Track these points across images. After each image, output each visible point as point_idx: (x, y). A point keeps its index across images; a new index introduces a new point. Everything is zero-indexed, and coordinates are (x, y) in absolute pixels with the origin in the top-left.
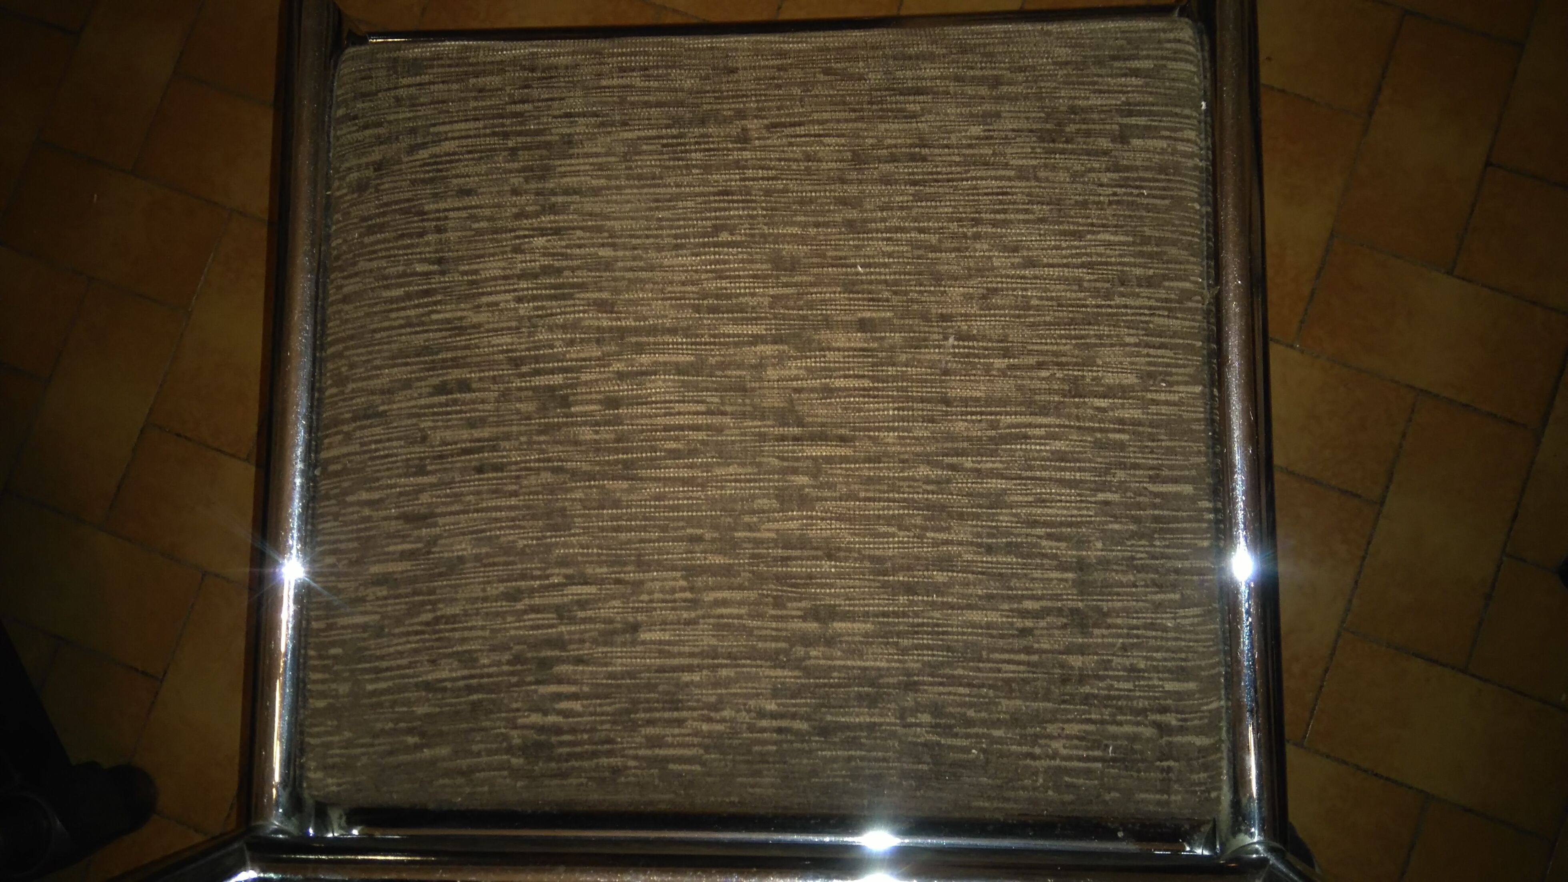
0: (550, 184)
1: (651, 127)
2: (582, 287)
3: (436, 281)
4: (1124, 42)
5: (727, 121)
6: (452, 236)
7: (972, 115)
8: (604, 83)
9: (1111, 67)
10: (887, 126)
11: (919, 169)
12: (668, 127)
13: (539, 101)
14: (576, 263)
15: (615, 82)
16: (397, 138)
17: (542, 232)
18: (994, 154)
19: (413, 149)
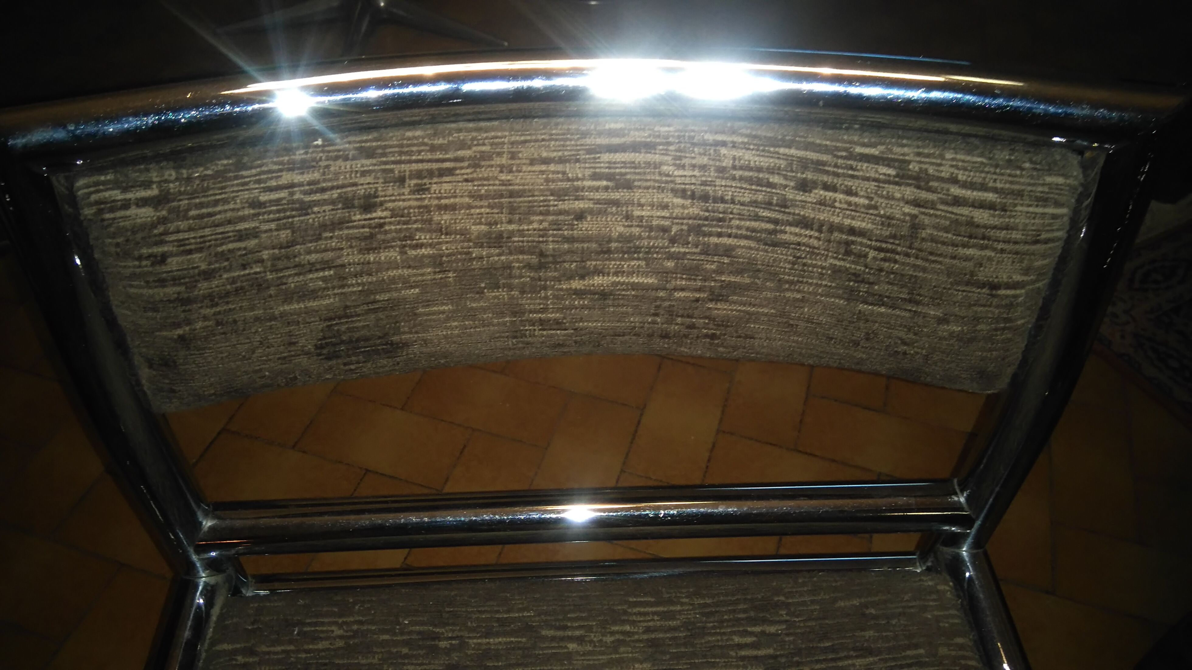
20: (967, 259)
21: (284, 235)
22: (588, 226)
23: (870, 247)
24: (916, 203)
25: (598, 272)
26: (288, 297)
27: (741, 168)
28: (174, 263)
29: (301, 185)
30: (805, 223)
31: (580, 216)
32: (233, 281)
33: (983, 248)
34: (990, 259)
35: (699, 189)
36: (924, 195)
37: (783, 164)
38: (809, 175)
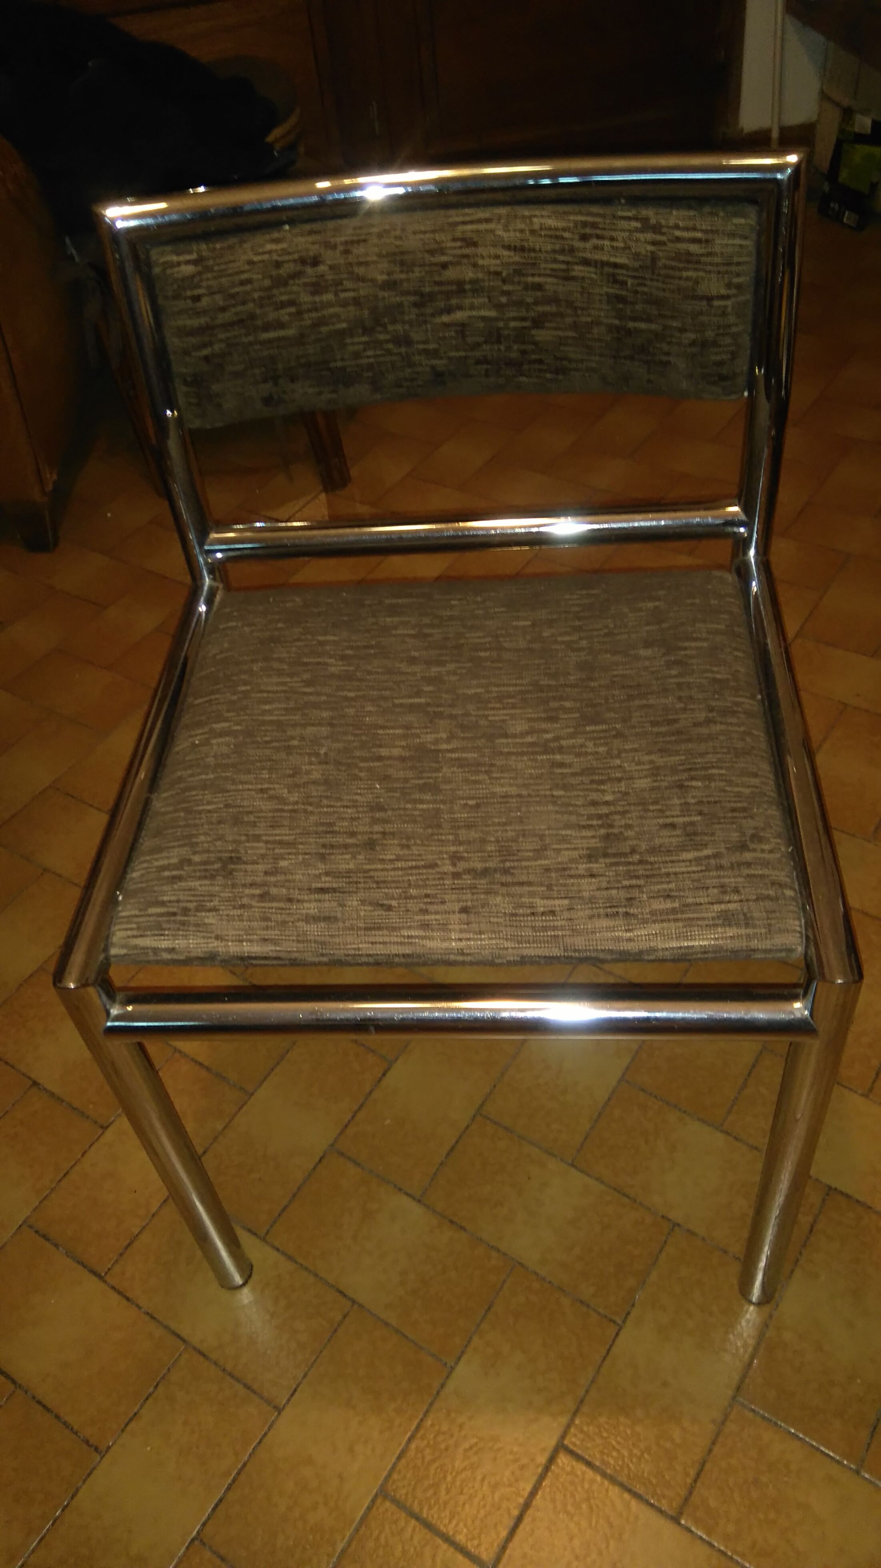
0: (603, 831)
1: (527, 867)
2: (574, 775)
3: (685, 776)
4: (165, 926)
5: (469, 871)
6: (676, 801)
7: (285, 874)
8: (566, 902)
9: (178, 907)
10: (347, 867)
11: (329, 839)
12: (514, 868)
13: (618, 888)
14: (581, 787)
15: (557, 902)
16: (732, 864)
17: (607, 803)
18: (274, 849)
19: (716, 856)
20: (688, 279)
21: (267, 283)
22: (451, 274)
23: (628, 276)
24: (654, 243)
25: (460, 308)
26: (267, 328)
27: (546, 229)
28: (205, 301)
29: (276, 251)
30: (586, 262)
31: (444, 266)
32: (237, 314)
33: (696, 270)
34: (703, 278)
35: (518, 244)
36: (659, 238)
37: (572, 225)
38: (588, 231)
